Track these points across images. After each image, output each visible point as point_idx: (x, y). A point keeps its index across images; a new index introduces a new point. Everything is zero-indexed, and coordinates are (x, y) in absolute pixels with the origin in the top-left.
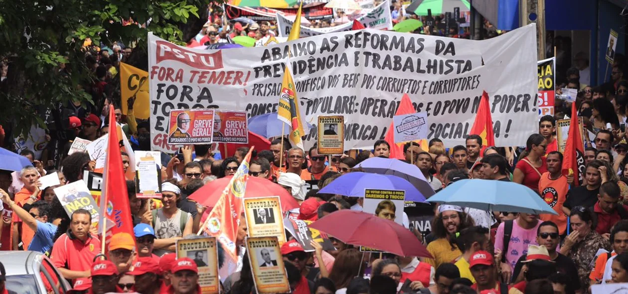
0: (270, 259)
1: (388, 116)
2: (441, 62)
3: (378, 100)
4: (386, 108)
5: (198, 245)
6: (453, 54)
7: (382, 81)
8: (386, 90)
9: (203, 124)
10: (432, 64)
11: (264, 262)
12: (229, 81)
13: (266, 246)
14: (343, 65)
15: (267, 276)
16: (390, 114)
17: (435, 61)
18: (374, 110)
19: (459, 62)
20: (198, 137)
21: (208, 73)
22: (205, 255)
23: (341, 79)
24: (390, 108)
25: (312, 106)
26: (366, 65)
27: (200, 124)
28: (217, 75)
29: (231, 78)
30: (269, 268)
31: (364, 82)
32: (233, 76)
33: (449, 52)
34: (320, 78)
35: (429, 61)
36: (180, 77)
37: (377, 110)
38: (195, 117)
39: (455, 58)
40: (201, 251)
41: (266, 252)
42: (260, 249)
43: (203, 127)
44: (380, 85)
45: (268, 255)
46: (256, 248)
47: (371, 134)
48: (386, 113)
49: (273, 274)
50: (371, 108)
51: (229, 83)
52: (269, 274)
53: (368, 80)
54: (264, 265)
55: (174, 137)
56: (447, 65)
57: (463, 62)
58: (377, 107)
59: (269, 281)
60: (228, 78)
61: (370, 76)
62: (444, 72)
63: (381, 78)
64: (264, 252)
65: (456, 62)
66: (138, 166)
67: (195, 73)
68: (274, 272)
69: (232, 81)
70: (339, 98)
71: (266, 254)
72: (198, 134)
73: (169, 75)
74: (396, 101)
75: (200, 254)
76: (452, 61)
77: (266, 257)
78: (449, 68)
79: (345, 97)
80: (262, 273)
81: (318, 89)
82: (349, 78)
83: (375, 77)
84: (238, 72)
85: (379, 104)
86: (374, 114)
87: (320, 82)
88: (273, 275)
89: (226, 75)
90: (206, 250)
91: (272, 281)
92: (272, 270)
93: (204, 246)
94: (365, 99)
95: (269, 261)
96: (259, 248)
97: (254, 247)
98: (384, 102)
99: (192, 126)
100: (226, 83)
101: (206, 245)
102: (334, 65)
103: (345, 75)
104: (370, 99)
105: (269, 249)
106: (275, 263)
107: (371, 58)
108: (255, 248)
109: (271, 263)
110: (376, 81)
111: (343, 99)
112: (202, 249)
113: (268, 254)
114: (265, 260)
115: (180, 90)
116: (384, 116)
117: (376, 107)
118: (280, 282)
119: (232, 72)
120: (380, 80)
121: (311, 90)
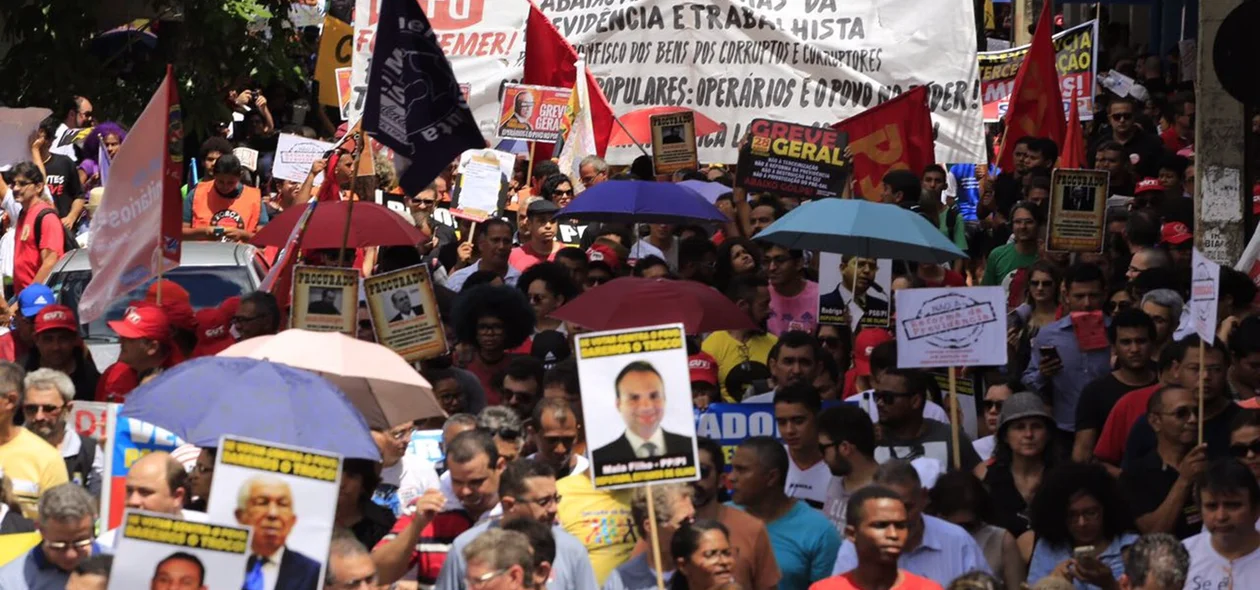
0: (409, 305)
1: (741, 104)
2: (815, 23)
3: (723, 81)
4: (738, 92)
5: (329, 279)
6: (834, 10)
7: (727, 48)
8: (735, 61)
9: (555, 111)
10: (800, 26)
11: (397, 312)
12: (485, 49)
13: (403, 285)
14: (656, 27)
15: (404, 334)
16: (744, 102)
17: (805, 22)
18: (718, 97)
19: (843, 21)
20: (545, 131)
21: (452, 36)
22: (338, 296)
23: (654, 49)
24: (744, 90)
25: (624, 88)
26: (698, 25)
27: (549, 111)
28: (466, 39)
29: (487, 44)
30: (407, 322)
31: (697, 54)
32: (491, 40)
33: (827, 6)
34: (617, 45)
35: (796, 22)
37: (723, 97)
38: (542, 100)
39: (836, 16)
40: (333, 290)
41: (403, 296)
42: (389, 294)
43: (554, 116)
44: (725, 55)
45: (405, 300)
46: (383, 292)
47: (718, 137)
48: (738, 99)
49: (415, 329)
50: (713, 95)
51: (485, 53)
52: (406, 332)
53: (704, 49)
54: (398, 318)
55: (509, 128)
56: (824, 26)
57: (849, 20)
58: (723, 92)
59: (407, 344)
60: (484, 44)
61: (707, 43)
62: (819, 35)
63: (725, 43)
64: (398, 297)
65: (839, 21)
66: (464, 166)
68: (416, 326)
69: (488, 49)
70: (651, 80)
71: (402, 299)
72: (545, 126)
74: (752, 78)
75: (330, 294)
76: (831, 21)
77: (402, 303)
78: (827, 31)
79: (660, 79)
80: (394, 332)
81: (614, 62)
82: (665, 49)
83: (714, 43)
84: (499, 34)
85: (725, 86)
86: (719, 103)
87: (618, 50)
88: (416, 331)
89: (480, 39)
90: (341, 289)
91: (412, 342)
92: (414, 324)
93: (338, 283)
94: (702, 81)
95: (407, 309)
96: (388, 291)
97: (379, 291)
98: (733, 82)
99: (536, 113)
100: (479, 54)
101: (342, 280)
102: (640, 25)
103: (660, 43)
104: (710, 80)
105: (407, 289)
106: (419, 310)
107: (704, 14)
108: (380, 294)
109: (412, 313)
110: (717, 49)
111: (657, 83)
112: (334, 286)
113: (407, 297)
114: (400, 309)
116: (735, 105)
117: (720, 92)
118: (428, 341)
119: (490, 35)
120: (723, 47)
121: (602, 62)
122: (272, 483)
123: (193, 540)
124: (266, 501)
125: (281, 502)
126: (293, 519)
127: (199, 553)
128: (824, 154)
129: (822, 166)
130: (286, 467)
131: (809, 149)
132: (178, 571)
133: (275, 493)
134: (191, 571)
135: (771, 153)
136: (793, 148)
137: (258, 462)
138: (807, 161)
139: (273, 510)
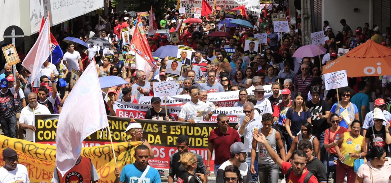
4: (231, 7)
36: (187, 3)
67: (190, 2)
73: (184, 3)
115: (187, 5)
122: (184, 51)
123: (176, 60)
124: (184, 53)
125: (186, 53)
126: (187, 55)
127: (177, 61)
128: (234, 13)
129: (234, 15)
130: (186, 49)
131: (232, 13)
132: (174, 63)
133: (185, 52)
134: (176, 63)
135: (227, 13)
136: (230, 13)
137: (183, 48)
138: (232, 14)
139: (185, 54)
